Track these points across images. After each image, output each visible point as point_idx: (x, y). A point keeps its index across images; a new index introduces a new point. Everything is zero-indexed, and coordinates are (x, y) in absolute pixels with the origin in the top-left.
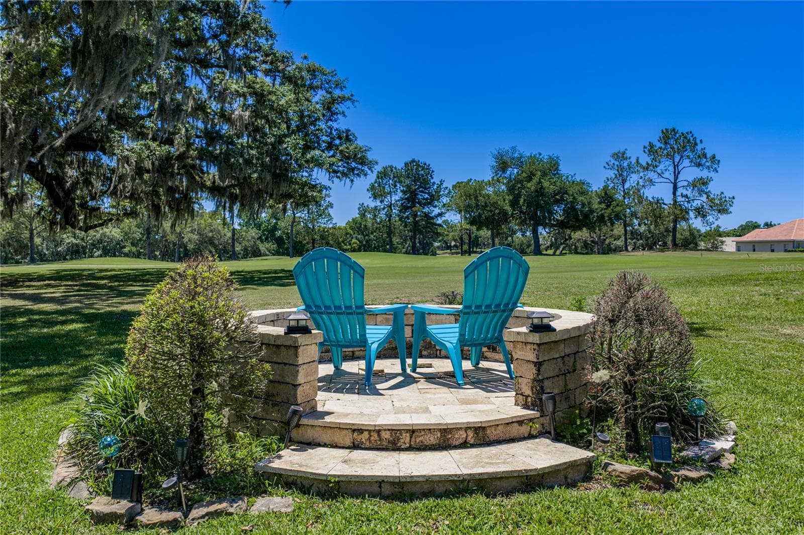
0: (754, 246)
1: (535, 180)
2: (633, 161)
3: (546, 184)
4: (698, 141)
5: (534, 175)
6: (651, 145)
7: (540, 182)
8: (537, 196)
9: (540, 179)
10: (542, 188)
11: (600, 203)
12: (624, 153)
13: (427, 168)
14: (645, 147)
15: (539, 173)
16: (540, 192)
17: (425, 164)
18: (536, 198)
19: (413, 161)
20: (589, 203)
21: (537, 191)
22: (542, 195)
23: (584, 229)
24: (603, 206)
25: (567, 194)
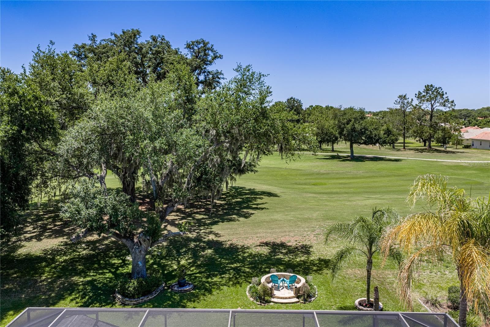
0: (481, 142)
1: (351, 123)
2: (410, 100)
3: (356, 126)
4: (444, 93)
5: (351, 121)
6: (420, 93)
7: (354, 125)
8: (352, 132)
9: (353, 124)
10: (354, 128)
11: (385, 134)
12: (405, 96)
13: (299, 102)
14: (416, 94)
15: (353, 120)
16: (353, 130)
17: (298, 100)
18: (351, 133)
19: (291, 98)
20: (379, 135)
21: (352, 129)
22: (355, 131)
23: (378, 145)
24: (386, 136)
25: (367, 130)
